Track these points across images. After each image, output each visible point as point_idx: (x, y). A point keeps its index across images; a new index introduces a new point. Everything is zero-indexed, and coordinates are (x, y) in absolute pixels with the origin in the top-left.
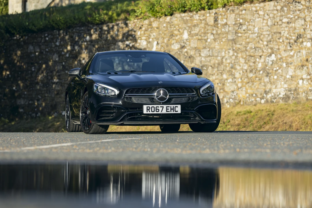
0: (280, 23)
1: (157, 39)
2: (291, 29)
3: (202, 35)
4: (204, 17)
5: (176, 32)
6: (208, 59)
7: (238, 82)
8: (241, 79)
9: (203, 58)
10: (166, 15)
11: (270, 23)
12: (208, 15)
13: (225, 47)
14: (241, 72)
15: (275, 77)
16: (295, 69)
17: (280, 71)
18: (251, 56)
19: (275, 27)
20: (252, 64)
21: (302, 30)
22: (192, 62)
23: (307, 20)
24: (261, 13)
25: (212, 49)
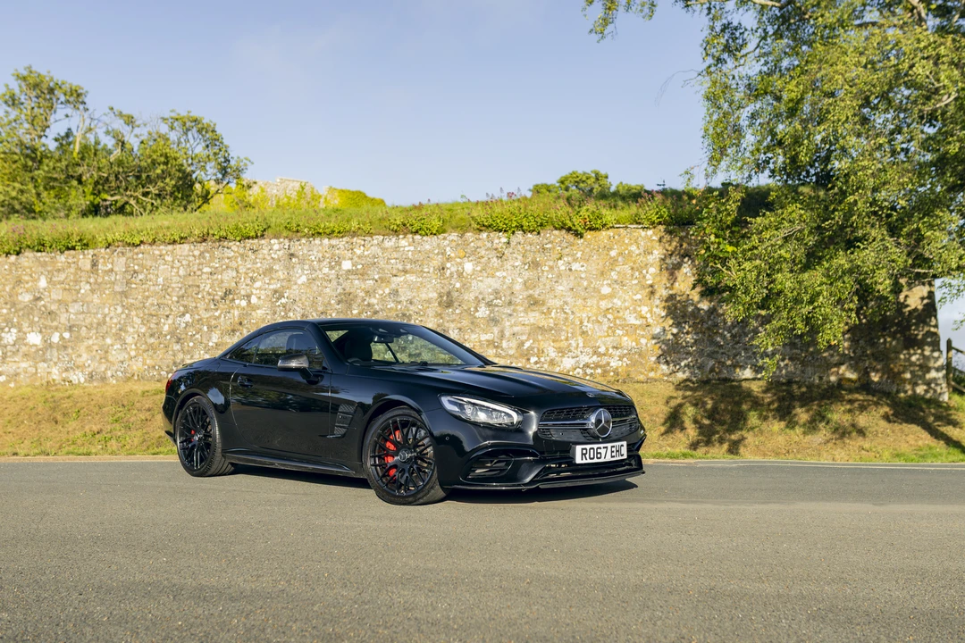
0: (198, 273)
2: (216, 283)
3: (71, 284)
4: (75, 260)
5: (26, 278)
6: (81, 317)
7: (131, 349)
8: (136, 345)
9: (72, 315)
10: (8, 254)
11: (182, 272)
12: (81, 257)
13: (110, 301)
14: (136, 336)
15: (191, 344)
16: (222, 334)
17: (197, 336)
18: (153, 316)
19: (191, 278)
20: (152, 326)
21: (234, 284)
23: (241, 271)
24: (169, 258)
25: (88, 304)
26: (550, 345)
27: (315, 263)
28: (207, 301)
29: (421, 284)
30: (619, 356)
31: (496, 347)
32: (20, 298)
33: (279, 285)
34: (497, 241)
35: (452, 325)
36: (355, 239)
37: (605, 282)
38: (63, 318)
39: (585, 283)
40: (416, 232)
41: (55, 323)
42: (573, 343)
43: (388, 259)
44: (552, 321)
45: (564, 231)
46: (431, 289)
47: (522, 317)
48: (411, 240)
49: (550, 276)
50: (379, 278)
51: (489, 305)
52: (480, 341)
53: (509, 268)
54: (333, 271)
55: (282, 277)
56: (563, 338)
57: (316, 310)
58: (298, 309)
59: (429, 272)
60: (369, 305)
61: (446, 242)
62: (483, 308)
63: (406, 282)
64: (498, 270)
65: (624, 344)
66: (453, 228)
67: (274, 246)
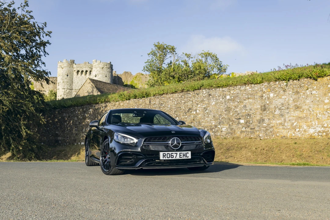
0: (180, 103)
2: (186, 106)
4: (145, 101)
10: (126, 100)
11: (175, 103)
19: (178, 105)
21: (191, 106)
23: (193, 102)
24: (171, 98)
26: (304, 124)
27: (217, 97)
28: (183, 112)
29: (254, 102)
31: (283, 125)
33: (206, 106)
34: (282, 84)
35: (266, 118)
36: (231, 87)
37: (326, 98)
39: (318, 99)
40: (252, 83)
42: (313, 123)
43: (243, 94)
44: (304, 114)
45: (309, 79)
46: (258, 104)
47: (293, 113)
48: (250, 86)
49: (303, 97)
50: (239, 101)
51: (280, 109)
52: (277, 123)
53: (287, 94)
54: (224, 100)
55: (207, 103)
56: (309, 121)
57: (218, 114)
58: (212, 114)
59: (257, 98)
60: (236, 111)
61: (263, 86)
62: (277, 111)
63: (249, 102)
64: (283, 95)
66: (266, 81)
67: (204, 92)
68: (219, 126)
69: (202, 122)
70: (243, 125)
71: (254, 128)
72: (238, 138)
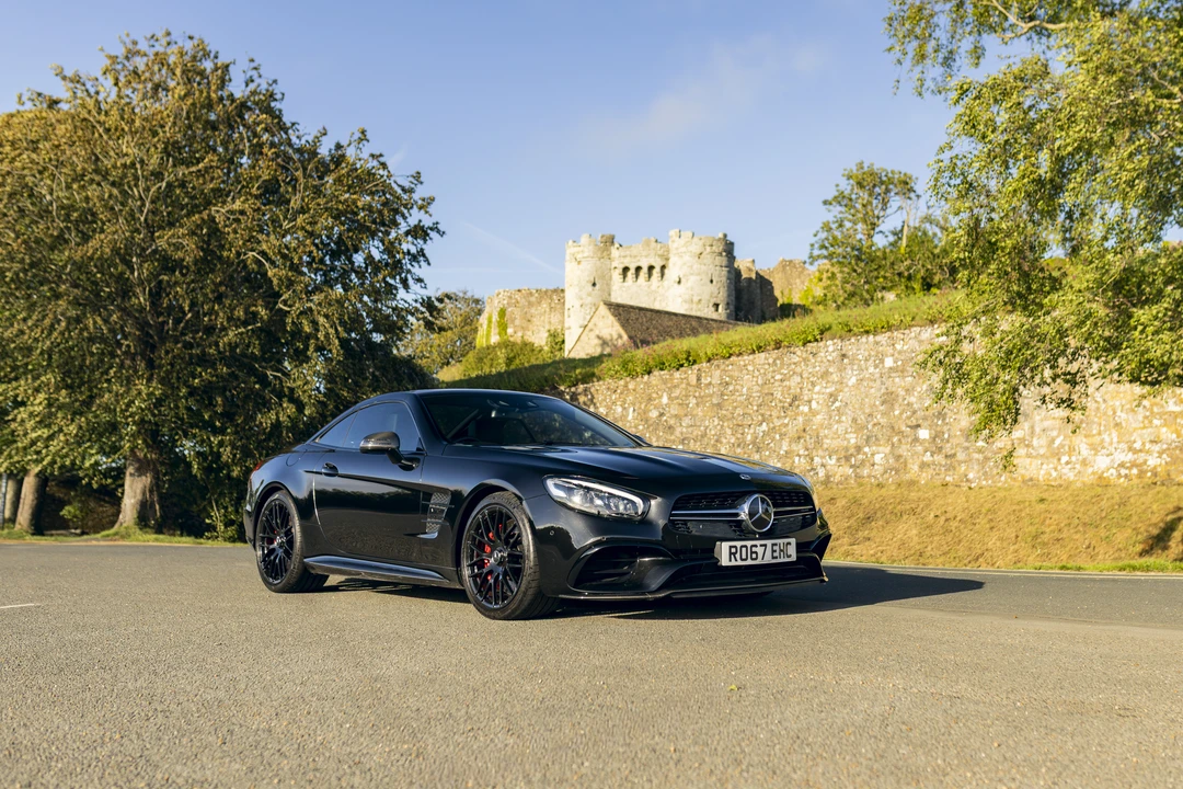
0: (772, 381)
1: (634, 404)
2: (785, 389)
3: (684, 399)
4: (686, 376)
5: (654, 395)
6: (690, 430)
10: (643, 375)
11: (760, 382)
12: (689, 373)
13: (709, 414)
15: (767, 453)
16: (790, 442)
17: (772, 445)
18: (739, 426)
19: (766, 387)
20: (739, 436)
21: (798, 390)
22: (672, 434)
23: (804, 376)
24: (750, 368)
25: (694, 417)
26: (1082, 441)
27: (863, 362)
28: (778, 408)
30: (1158, 452)
31: (1027, 446)
32: (650, 414)
33: (834, 389)
36: (896, 333)
38: (678, 430)
41: (673, 437)
42: (1106, 437)
50: (918, 374)
54: (878, 370)
55: (836, 380)
56: (1095, 432)
58: (850, 413)
60: (908, 404)
65: (1163, 437)
67: (830, 347)
68: (866, 449)
69: (826, 436)
70: (927, 445)
71: (954, 455)
72: (912, 483)
